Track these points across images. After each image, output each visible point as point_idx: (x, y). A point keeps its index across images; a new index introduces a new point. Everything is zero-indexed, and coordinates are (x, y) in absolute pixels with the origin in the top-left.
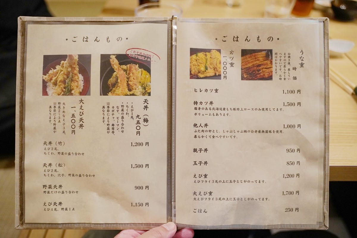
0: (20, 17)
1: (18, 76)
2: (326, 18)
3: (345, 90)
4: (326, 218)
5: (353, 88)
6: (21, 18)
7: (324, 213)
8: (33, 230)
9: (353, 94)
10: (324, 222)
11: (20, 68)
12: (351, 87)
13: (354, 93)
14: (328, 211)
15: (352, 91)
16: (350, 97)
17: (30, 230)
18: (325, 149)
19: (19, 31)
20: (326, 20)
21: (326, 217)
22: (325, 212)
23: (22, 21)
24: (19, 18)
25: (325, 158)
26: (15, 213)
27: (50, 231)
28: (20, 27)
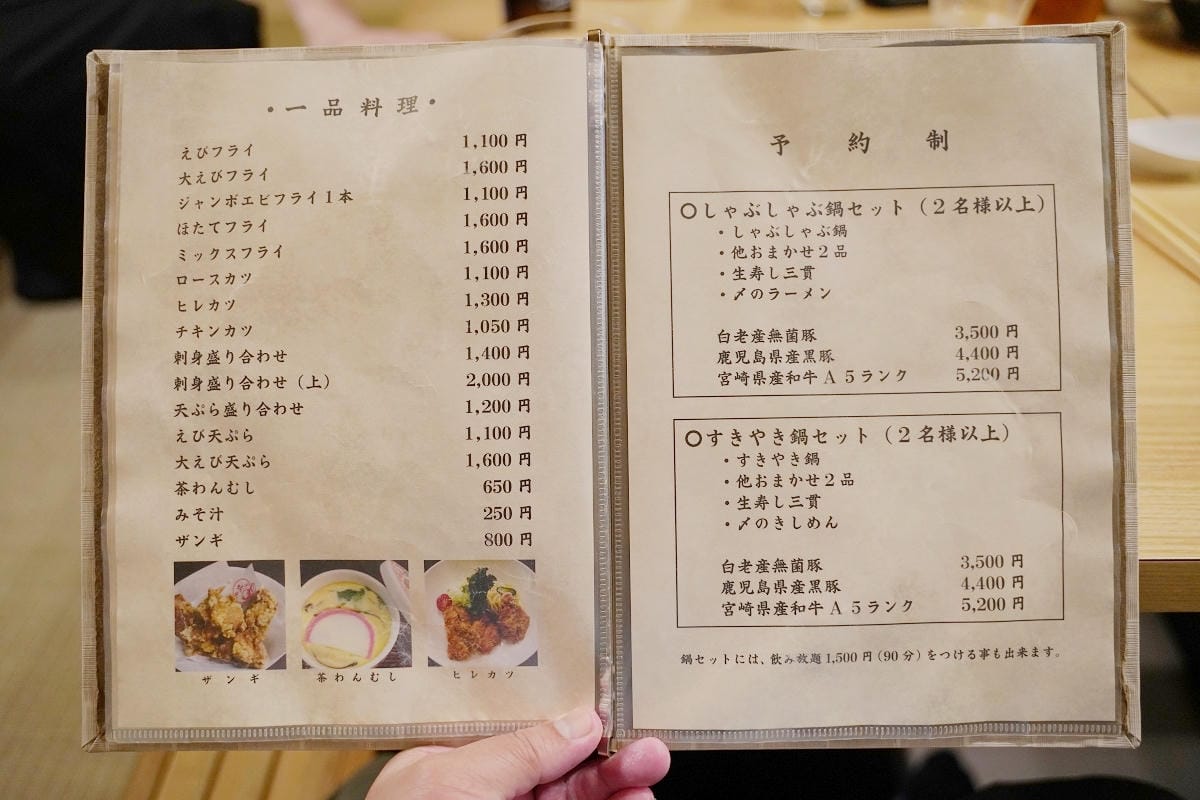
0: (95, 51)
2: (1116, 23)
4: (1130, 707)
6: (96, 58)
7: (1124, 693)
10: (1124, 720)
11: (93, 217)
14: (1136, 679)
18: (1122, 468)
20: (1117, 29)
21: (1130, 702)
22: (1127, 686)
23: (101, 65)
24: (89, 56)
27: (232, 754)
28: (95, 84)
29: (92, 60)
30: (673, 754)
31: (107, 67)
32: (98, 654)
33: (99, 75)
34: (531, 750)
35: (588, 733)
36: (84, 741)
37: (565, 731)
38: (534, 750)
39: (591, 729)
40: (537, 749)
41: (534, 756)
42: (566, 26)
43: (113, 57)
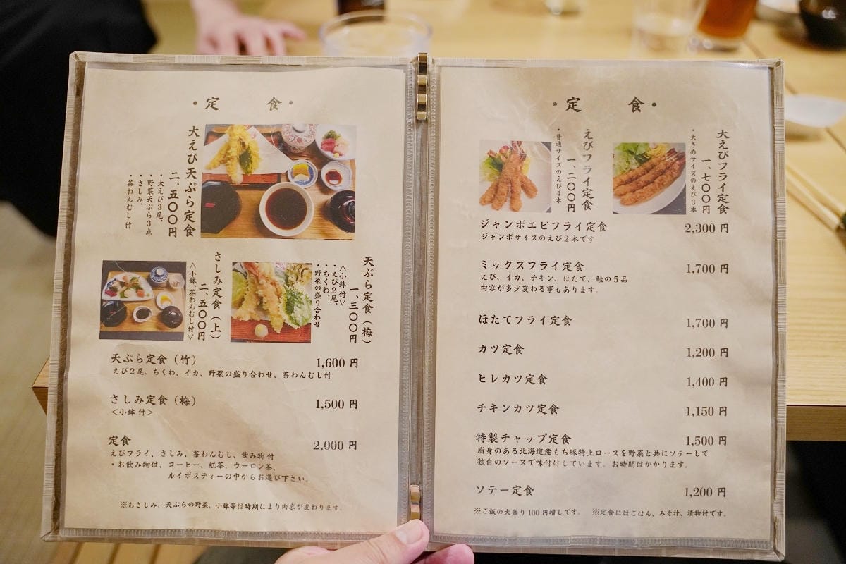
0: (76, 52)
1: (63, 186)
3: (820, 219)
4: (778, 534)
5: (841, 215)
6: (76, 56)
7: (774, 522)
8: (86, 545)
9: (838, 229)
10: (774, 541)
11: (69, 167)
12: (836, 213)
13: (842, 227)
14: (782, 515)
15: (836, 221)
16: (831, 236)
17: (79, 543)
18: (776, 365)
19: (71, 85)
21: (778, 529)
22: (776, 518)
23: (80, 62)
25: (775, 387)
26: (42, 501)
27: (124, 546)
28: (74, 75)
29: (74, 58)
30: (475, 554)
31: (84, 63)
32: (56, 472)
33: (78, 69)
34: (382, 555)
35: (419, 539)
36: (43, 533)
37: (404, 540)
38: (383, 554)
39: (422, 536)
40: (386, 553)
41: (383, 559)
42: (379, 19)
43: (89, 57)
